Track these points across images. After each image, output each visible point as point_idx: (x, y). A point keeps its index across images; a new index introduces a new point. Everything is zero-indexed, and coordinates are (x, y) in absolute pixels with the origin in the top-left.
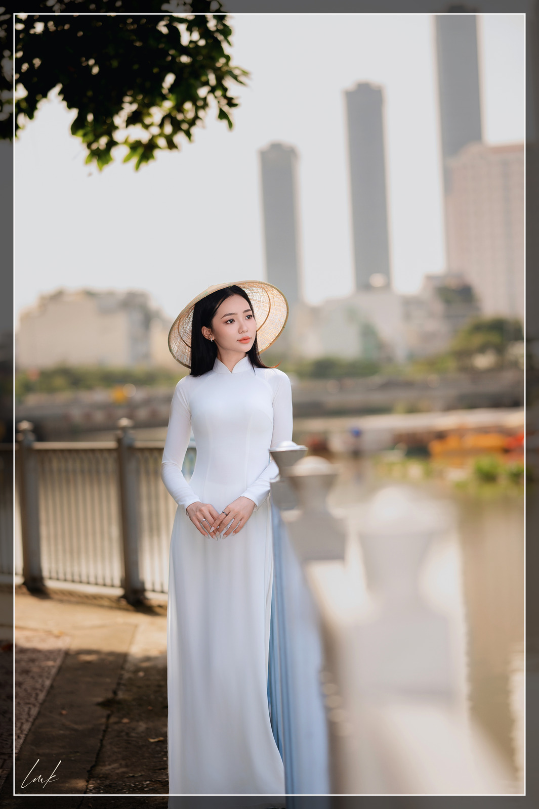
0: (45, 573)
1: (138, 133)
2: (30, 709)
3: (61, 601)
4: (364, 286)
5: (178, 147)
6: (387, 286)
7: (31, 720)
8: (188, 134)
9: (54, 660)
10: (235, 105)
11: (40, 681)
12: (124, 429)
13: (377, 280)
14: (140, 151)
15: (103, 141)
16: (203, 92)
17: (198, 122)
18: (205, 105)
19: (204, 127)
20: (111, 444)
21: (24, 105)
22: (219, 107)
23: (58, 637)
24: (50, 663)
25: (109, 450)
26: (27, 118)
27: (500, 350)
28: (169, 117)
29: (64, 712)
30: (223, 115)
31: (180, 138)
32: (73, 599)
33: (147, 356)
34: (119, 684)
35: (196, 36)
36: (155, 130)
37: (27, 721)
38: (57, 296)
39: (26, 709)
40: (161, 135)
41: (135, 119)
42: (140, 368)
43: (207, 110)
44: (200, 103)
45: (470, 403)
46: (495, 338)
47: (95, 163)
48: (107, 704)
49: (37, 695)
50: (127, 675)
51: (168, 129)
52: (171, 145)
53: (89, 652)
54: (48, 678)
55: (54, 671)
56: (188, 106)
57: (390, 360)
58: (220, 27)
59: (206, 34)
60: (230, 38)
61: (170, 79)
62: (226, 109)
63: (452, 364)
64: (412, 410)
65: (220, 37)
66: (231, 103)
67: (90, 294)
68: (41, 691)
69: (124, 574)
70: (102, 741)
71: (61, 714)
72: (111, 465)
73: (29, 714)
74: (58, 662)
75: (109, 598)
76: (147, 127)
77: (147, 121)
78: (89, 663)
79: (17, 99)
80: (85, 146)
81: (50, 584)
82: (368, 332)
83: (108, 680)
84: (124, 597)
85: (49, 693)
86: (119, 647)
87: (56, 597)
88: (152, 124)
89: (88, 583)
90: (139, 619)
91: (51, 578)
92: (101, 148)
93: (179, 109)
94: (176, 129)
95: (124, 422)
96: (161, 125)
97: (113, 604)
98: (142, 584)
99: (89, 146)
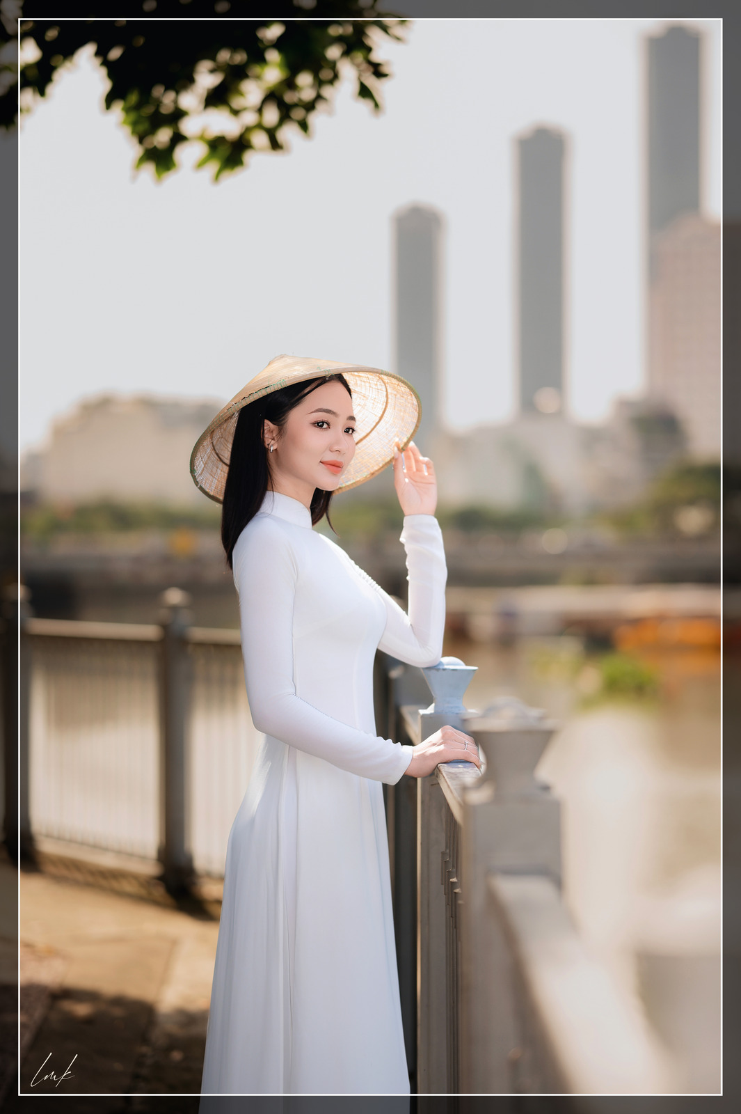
3: (59, 880)
5: (285, 146)
8: (304, 126)
10: (386, 75)
12: (175, 609)
13: (546, 400)
14: (224, 151)
15: (163, 136)
16: (333, 52)
17: (320, 107)
18: (335, 77)
20: (149, 631)
21: (34, 73)
22: (359, 79)
23: (42, 958)
26: (38, 96)
28: (273, 96)
30: (365, 92)
31: (289, 133)
32: (79, 876)
36: (249, 118)
40: (259, 126)
41: (217, 98)
43: (337, 84)
44: (326, 74)
45: (672, 575)
47: (149, 169)
51: (271, 115)
52: (275, 145)
56: (305, 79)
62: (371, 81)
64: (590, 581)
66: (377, 72)
67: (149, 405)
69: (164, 840)
72: (149, 666)
75: (136, 877)
76: (236, 113)
77: (237, 102)
79: (24, 65)
80: (135, 141)
81: (46, 847)
82: (532, 473)
84: (161, 879)
87: (51, 869)
88: (245, 109)
89: (104, 849)
90: (181, 927)
91: (48, 836)
92: (160, 146)
93: (289, 83)
94: (285, 115)
95: (175, 597)
96: (260, 111)
97: (143, 892)
98: (190, 860)
99: (141, 141)
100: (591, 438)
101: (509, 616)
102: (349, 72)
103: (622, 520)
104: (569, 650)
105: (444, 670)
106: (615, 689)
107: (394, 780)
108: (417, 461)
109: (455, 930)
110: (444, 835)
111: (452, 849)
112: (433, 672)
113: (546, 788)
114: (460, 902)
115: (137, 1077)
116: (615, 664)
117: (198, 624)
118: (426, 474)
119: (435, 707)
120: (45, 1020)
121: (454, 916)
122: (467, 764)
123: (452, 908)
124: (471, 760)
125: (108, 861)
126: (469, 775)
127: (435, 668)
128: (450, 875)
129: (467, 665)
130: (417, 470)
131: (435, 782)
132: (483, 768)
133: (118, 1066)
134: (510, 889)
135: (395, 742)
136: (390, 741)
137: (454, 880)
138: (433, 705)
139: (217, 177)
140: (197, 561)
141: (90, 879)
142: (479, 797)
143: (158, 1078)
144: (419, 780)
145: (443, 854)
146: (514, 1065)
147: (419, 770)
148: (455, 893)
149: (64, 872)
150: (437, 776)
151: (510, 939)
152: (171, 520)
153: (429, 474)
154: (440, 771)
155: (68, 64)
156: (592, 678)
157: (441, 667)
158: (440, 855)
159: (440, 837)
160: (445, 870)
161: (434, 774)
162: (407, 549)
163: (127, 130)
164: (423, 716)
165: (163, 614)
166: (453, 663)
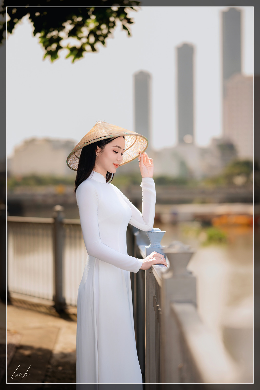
1: (74, 42)
3: (18, 307)
5: (97, 50)
6: (193, 143)
8: (103, 43)
10: (132, 23)
12: (58, 212)
13: (188, 138)
14: (75, 52)
15: (54, 46)
16: (112, 18)
17: (109, 35)
18: (114, 25)
20: (50, 220)
22: (122, 24)
23: (13, 335)
27: (248, 175)
28: (92, 32)
31: (98, 45)
32: (25, 306)
36: (84, 40)
38: (33, 141)
40: (88, 43)
41: (73, 33)
43: (115, 27)
44: (111, 25)
45: (232, 200)
47: (49, 57)
50: (51, 368)
51: (92, 39)
52: (94, 49)
56: (104, 27)
62: (127, 25)
64: (203, 202)
66: (129, 21)
67: (48, 141)
69: (55, 293)
72: (50, 232)
76: (79, 39)
77: (80, 35)
80: (44, 48)
81: (14, 296)
82: (183, 164)
84: (54, 307)
87: (15, 303)
88: (83, 37)
89: (34, 297)
90: (62, 323)
91: (14, 292)
92: (53, 50)
93: (98, 28)
94: (97, 39)
95: (58, 208)
96: (88, 37)
97: (48, 311)
98: (64, 300)
99: (46, 49)
100: (204, 152)
101: (175, 214)
102: (119, 23)
103: (215, 180)
104: (196, 226)
105: (154, 232)
106: (211, 240)
107: (136, 271)
108: (147, 159)
109: (158, 323)
110: (154, 290)
111: (157, 295)
112: (150, 233)
113: (191, 273)
114: (160, 313)
115: (46, 376)
116: (212, 231)
117: (67, 217)
118: (150, 163)
119: (151, 245)
120: (14, 356)
121: (158, 318)
122: (162, 265)
123: (157, 315)
124: (163, 264)
125: (35, 301)
126: (164, 269)
127: (151, 232)
128: (156, 304)
129: (162, 231)
130: (147, 162)
131: (151, 272)
132: (168, 266)
133: (40, 372)
134: (179, 308)
135: (136, 258)
136: (135, 258)
137: (158, 305)
138: (150, 244)
139: (73, 61)
140: (66, 196)
141: (29, 307)
142: (167, 276)
143: (54, 376)
144: (145, 271)
145: (154, 296)
146: (180, 370)
147: (145, 267)
148: (159, 310)
149: (20, 305)
150: (152, 270)
151: (179, 325)
152: (56, 181)
153: (151, 164)
154: (153, 267)
155: (20, 22)
156: (204, 236)
157: (153, 231)
158: (153, 297)
159: (153, 291)
160: (155, 302)
161: (151, 269)
162: (142, 189)
163: (41, 45)
164: (146, 249)
165: (55, 214)
166: (157, 230)
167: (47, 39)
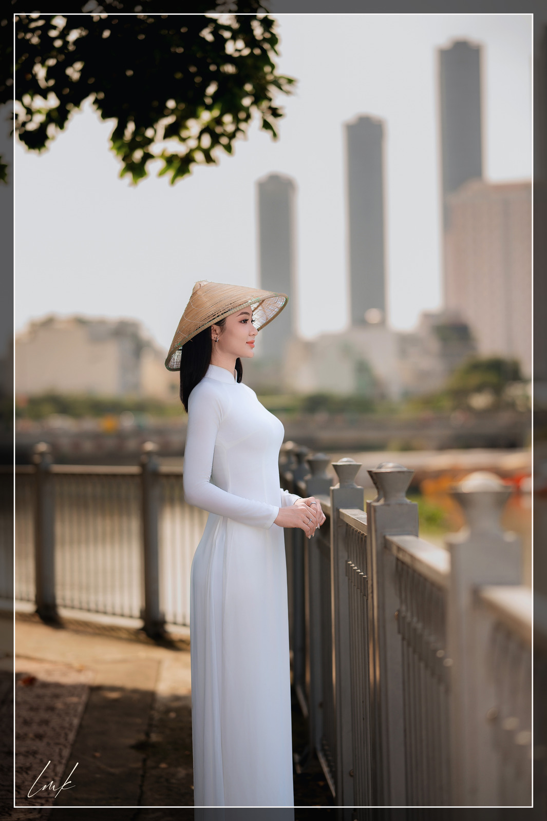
0: (59, 601)
2: (61, 750)
3: (77, 632)
4: (359, 320)
5: (216, 161)
6: (383, 323)
7: (64, 761)
8: (228, 148)
9: (79, 696)
10: (280, 115)
11: (67, 719)
12: (150, 454)
13: (373, 315)
14: (177, 164)
15: (138, 155)
16: (246, 102)
17: (239, 135)
18: (248, 117)
19: (246, 139)
20: (134, 469)
21: (55, 115)
22: (263, 118)
23: (80, 671)
24: (74, 700)
25: (132, 476)
26: (58, 129)
27: (497, 390)
28: (207, 130)
29: (98, 754)
30: (267, 125)
31: (218, 153)
32: (89, 630)
33: (137, 386)
34: (150, 725)
35: (240, 44)
36: (193, 143)
37: (60, 763)
38: (48, 323)
39: (57, 750)
40: (199, 148)
41: (173, 131)
42: (130, 397)
43: (249, 121)
44: (242, 115)
45: (465, 442)
46: (491, 378)
47: (129, 176)
48: (141, 747)
49: (66, 735)
50: (156, 716)
51: (206, 141)
52: (209, 159)
53: (113, 689)
54: (75, 716)
55: (80, 708)
56: (228, 118)
57: (383, 396)
58: (268, 35)
59: (251, 42)
60: (277, 47)
61: (212, 89)
62: (270, 119)
63: (447, 403)
64: (407, 448)
65: (266, 46)
66: (275, 113)
67: (80, 322)
68: (70, 730)
69: (144, 604)
70: (141, 786)
71: (94, 757)
73: (61, 756)
74: (84, 698)
75: (127, 630)
76: (183, 140)
77: (184, 134)
78: (115, 701)
79: (49, 109)
80: (120, 159)
81: (66, 613)
82: (363, 368)
83: (138, 721)
84: (144, 629)
85: (78, 733)
86: (143, 684)
87: (72, 627)
88: (189, 137)
90: (162, 654)
92: (136, 162)
93: (218, 121)
94: (215, 142)
95: (150, 446)
96: (199, 138)
97: (133, 637)
98: (163, 616)
99: (124, 159)
100: (405, 342)
102: (257, 115)
103: (428, 401)
125: (107, 621)
139: (173, 181)
141: (98, 631)
149: (80, 628)
155: (77, 109)
163: (115, 152)
167: (126, 142)
